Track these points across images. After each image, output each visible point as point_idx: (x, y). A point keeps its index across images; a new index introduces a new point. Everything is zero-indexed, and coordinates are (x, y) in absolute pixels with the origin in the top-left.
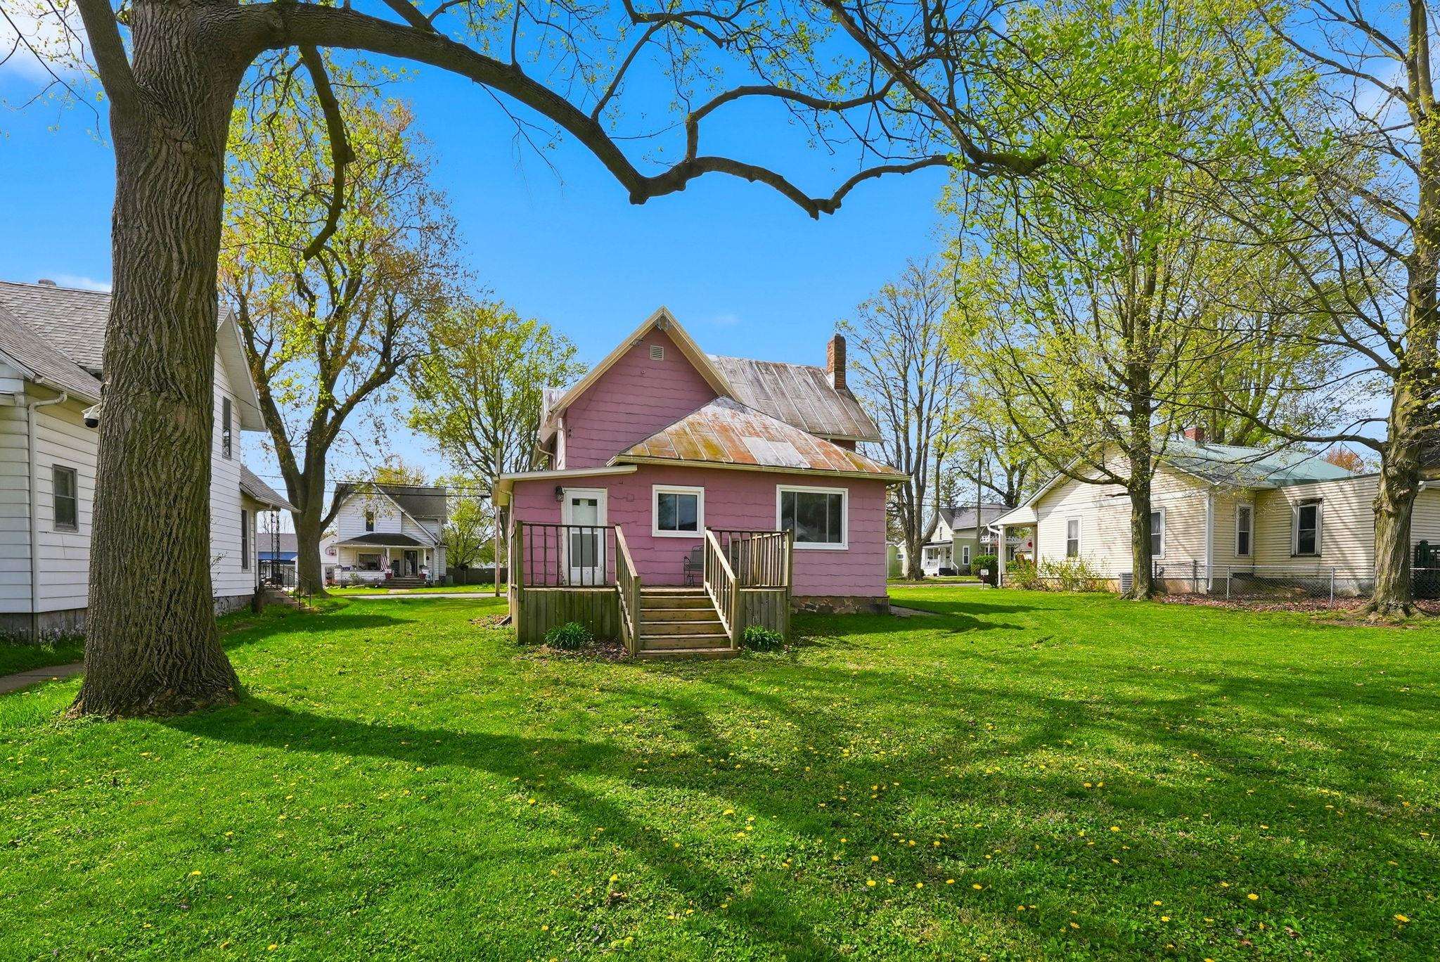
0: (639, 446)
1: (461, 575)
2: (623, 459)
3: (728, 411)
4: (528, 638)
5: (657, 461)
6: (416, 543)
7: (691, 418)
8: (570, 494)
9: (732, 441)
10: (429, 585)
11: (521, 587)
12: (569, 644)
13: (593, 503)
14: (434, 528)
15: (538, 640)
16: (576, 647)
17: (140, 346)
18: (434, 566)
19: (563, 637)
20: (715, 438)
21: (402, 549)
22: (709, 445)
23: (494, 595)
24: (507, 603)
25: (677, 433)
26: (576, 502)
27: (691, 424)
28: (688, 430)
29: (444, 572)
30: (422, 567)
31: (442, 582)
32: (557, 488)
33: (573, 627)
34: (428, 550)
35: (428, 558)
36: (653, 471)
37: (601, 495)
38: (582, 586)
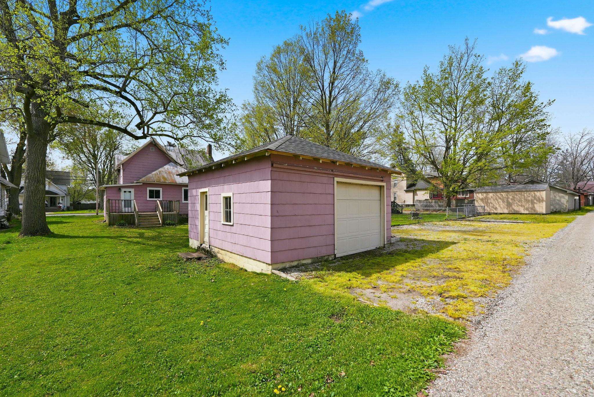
0: (143, 178)
1: (76, 206)
2: (138, 182)
3: (172, 167)
4: (111, 224)
5: (148, 182)
6: (57, 194)
7: (160, 169)
8: (123, 190)
9: (171, 176)
10: (63, 211)
11: (109, 213)
12: (122, 225)
13: (130, 192)
14: (64, 188)
15: (113, 225)
16: (123, 226)
17: (34, 175)
18: (64, 203)
19: (120, 224)
20: (165, 175)
21: (49, 197)
22: (164, 178)
23: (96, 214)
24: (104, 217)
25: (155, 174)
26: (125, 192)
27: (160, 172)
28: (158, 173)
29: (69, 205)
30: (59, 203)
31: (68, 209)
32: (119, 189)
33: (122, 222)
34: (62, 197)
35: (62, 200)
36: (147, 184)
37: (132, 190)
38: (125, 213)
